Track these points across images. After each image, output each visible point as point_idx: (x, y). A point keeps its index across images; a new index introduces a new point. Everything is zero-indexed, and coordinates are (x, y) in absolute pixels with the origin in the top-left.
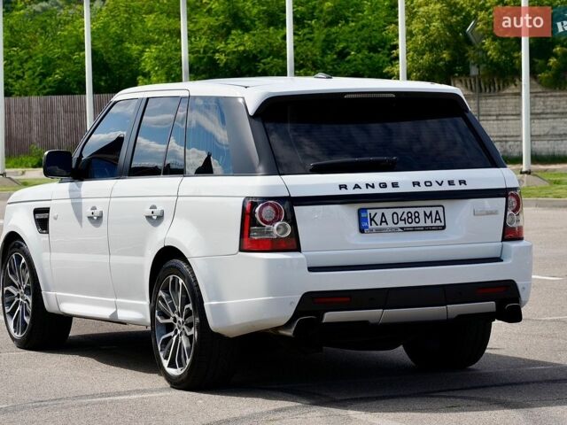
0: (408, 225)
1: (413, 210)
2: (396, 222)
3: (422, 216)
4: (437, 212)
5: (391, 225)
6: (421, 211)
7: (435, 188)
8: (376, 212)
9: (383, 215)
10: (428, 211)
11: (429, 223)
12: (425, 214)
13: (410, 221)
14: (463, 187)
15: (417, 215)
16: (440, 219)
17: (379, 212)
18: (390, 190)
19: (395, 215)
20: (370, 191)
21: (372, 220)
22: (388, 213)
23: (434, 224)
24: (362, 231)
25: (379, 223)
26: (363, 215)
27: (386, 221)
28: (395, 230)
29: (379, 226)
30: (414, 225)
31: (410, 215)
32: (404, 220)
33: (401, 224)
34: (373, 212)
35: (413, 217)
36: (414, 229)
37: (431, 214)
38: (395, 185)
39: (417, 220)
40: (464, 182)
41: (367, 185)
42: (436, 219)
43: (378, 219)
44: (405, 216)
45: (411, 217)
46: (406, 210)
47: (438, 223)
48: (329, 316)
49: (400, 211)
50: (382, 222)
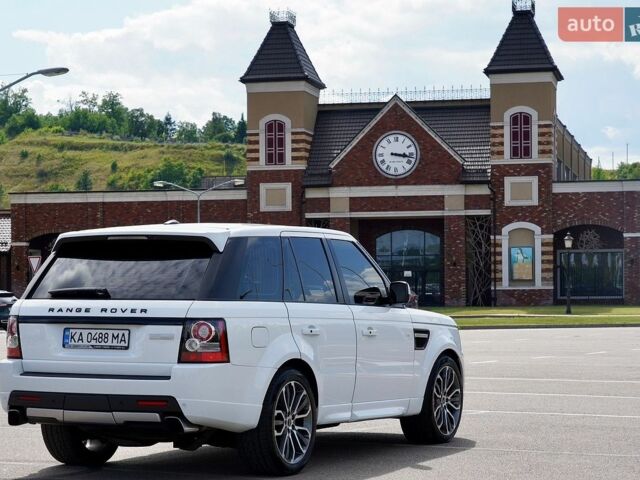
0: (98, 344)
1: (104, 332)
2: (89, 340)
3: (110, 337)
4: (123, 335)
5: (85, 342)
6: (110, 333)
7: (119, 314)
8: (76, 331)
9: (81, 334)
10: (115, 333)
11: (115, 343)
12: (113, 336)
13: (101, 340)
14: (143, 315)
15: (106, 336)
16: (125, 341)
17: (79, 331)
18: (83, 314)
19: (89, 335)
20: (69, 314)
21: (72, 337)
22: (85, 333)
23: (119, 344)
24: (64, 346)
25: (77, 341)
26: (67, 333)
27: (82, 340)
28: (87, 347)
29: (77, 343)
30: (103, 344)
31: (100, 336)
32: (96, 339)
33: (93, 343)
34: (73, 331)
35: (103, 337)
36: (102, 348)
37: (118, 335)
38: (87, 310)
39: (106, 340)
40: (145, 311)
41: (68, 309)
42: (122, 340)
43: (76, 337)
44: (97, 336)
46: (99, 331)
47: (123, 344)
49: (93, 332)
50: (79, 340)
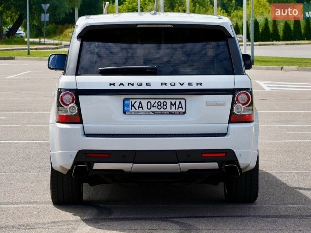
0: (158, 110)
1: (162, 101)
2: (149, 107)
3: (168, 105)
4: (180, 103)
5: (145, 109)
6: (168, 102)
7: (178, 87)
8: (136, 101)
9: (141, 103)
10: (173, 101)
11: (173, 109)
12: (171, 104)
13: (159, 107)
14: (199, 87)
15: (165, 104)
16: (182, 107)
17: (138, 101)
18: (144, 87)
19: (149, 104)
20: (130, 87)
21: (132, 106)
22: (144, 102)
23: (177, 110)
24: (125, 113)
25: (137, 108)
26: (127, 102)
27: (142, 107)
28: (148, 113)
29: (137, 110)
30: (162, 110)
31: (160, 104)
32: (156, 107)
33: (153, 109)
34: (133, 101)
35: (162, 105)
36: (162, 113)
37: (175, 104)
38: (148, 84)
39: (165, 107)
40: (201, 84)
41: (129, 84)
42: (179, 107)
43: (137, 106)
44: (156, 104)
45: (160, 105)
46: (157, 101)
47: (180, 110)
48: (98, 166)
49: (153, 101)
50: (139, 107)
